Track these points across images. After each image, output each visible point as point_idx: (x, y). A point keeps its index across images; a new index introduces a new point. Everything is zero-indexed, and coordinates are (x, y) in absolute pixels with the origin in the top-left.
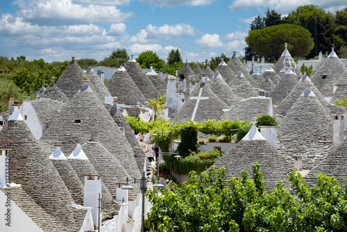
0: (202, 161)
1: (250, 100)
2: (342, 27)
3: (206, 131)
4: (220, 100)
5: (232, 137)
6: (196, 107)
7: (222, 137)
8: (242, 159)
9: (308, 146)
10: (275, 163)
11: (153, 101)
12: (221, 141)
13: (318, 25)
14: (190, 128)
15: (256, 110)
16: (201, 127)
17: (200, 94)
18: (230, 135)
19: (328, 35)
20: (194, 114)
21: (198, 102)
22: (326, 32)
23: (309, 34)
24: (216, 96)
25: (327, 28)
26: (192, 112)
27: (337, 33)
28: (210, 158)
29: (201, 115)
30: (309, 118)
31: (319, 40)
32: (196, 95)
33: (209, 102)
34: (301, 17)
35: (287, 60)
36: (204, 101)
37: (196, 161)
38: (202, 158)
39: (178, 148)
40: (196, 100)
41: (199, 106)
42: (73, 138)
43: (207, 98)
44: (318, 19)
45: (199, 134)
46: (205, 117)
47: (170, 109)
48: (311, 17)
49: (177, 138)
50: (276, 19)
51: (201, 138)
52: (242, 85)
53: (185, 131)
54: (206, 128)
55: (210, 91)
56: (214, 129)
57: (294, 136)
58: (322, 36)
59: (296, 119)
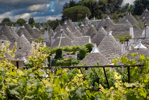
0: (65, 62)
1: (82, 37)
2: (101, 6)
3: (66, 50)
4: (69, 38)
5: (76, 52)
6: (60, 41)
7: (72, 53)
8: (91, 60)
9: (111, 54)
10: (104, 61)
11: (36, 39)
12: (71, 54)
13: (92, 5)
14: (59, 49)
15: (84, 41)
16: (64, 49)
17: (61, 36)
18: (75, 52)
19: (96, 10)
20: (60, 44)
21: (61, 39)
22: (95, 8)
23: (89, 9)
24: (68, 37)
25: (95, 7)
26: (59, 43)
27: (99, 9)
28: (69, 61)
29: (62, 44)
30: (110, 44)
31: (93, 12)
32: (60, 36)
33: (65, 39)
34: (84, 2)
35: (87, 21)
36: (63, 39)
37: (63, 62)
38: (65, 61)
39: (55, 57)
40: (60, 38)
41: (61, 41)
42: (19, 55)
43: (64, 37)
44: (91, 3)
45: (63, 51)
46: (64, 45)
47: (46, 42)
48: (88, 2)
49: (54, 54)
50: (74, 3)
51: (64, 53)
52: (76, 32)
53: (57, 51)
54: (66, 49)
55: (65, 35)
56: (69, 49)
57: (105, 51)
58: (93, 10)
59: (105, 44)
